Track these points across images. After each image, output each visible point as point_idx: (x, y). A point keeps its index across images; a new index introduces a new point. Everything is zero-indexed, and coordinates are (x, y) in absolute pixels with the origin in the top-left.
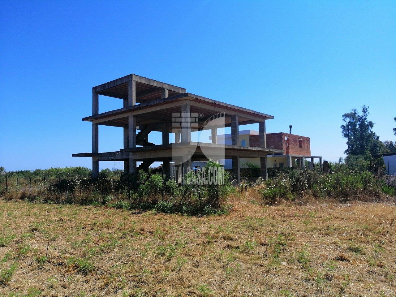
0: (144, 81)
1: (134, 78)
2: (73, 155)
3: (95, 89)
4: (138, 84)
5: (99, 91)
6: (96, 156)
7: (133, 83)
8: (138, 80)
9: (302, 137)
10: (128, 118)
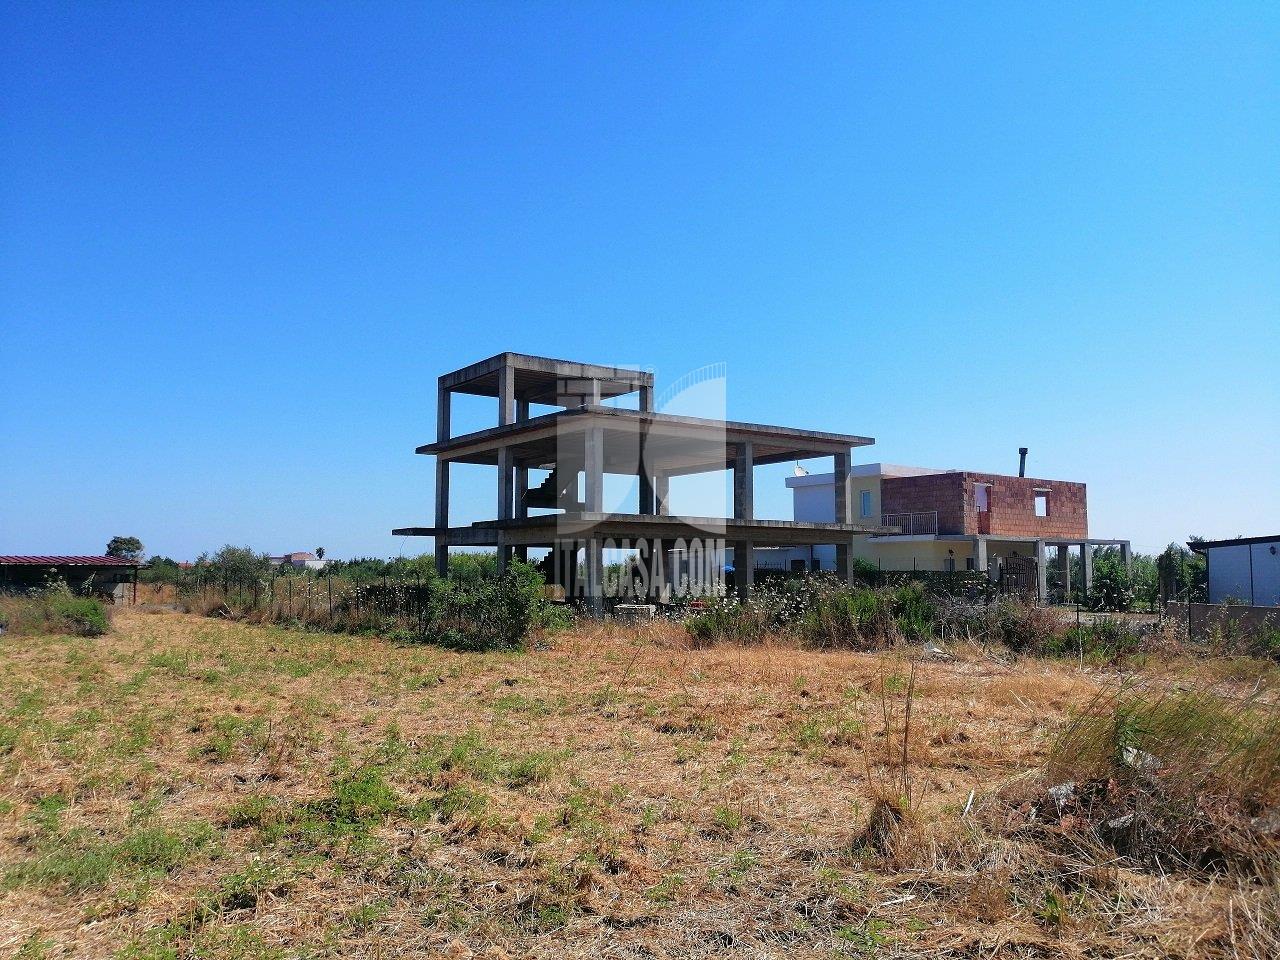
0: (535, 367)
1: (510, 361)
2: (396, 532)
3: (442, 380)
4: (518, 372)
5: (450, 385)
6: (443, 533)
7: (508, 372)
8: (521, 365)
9: (1049, 482)
10: (496, 450)
